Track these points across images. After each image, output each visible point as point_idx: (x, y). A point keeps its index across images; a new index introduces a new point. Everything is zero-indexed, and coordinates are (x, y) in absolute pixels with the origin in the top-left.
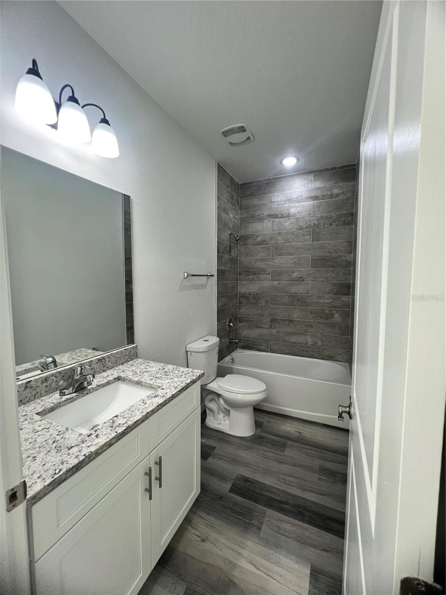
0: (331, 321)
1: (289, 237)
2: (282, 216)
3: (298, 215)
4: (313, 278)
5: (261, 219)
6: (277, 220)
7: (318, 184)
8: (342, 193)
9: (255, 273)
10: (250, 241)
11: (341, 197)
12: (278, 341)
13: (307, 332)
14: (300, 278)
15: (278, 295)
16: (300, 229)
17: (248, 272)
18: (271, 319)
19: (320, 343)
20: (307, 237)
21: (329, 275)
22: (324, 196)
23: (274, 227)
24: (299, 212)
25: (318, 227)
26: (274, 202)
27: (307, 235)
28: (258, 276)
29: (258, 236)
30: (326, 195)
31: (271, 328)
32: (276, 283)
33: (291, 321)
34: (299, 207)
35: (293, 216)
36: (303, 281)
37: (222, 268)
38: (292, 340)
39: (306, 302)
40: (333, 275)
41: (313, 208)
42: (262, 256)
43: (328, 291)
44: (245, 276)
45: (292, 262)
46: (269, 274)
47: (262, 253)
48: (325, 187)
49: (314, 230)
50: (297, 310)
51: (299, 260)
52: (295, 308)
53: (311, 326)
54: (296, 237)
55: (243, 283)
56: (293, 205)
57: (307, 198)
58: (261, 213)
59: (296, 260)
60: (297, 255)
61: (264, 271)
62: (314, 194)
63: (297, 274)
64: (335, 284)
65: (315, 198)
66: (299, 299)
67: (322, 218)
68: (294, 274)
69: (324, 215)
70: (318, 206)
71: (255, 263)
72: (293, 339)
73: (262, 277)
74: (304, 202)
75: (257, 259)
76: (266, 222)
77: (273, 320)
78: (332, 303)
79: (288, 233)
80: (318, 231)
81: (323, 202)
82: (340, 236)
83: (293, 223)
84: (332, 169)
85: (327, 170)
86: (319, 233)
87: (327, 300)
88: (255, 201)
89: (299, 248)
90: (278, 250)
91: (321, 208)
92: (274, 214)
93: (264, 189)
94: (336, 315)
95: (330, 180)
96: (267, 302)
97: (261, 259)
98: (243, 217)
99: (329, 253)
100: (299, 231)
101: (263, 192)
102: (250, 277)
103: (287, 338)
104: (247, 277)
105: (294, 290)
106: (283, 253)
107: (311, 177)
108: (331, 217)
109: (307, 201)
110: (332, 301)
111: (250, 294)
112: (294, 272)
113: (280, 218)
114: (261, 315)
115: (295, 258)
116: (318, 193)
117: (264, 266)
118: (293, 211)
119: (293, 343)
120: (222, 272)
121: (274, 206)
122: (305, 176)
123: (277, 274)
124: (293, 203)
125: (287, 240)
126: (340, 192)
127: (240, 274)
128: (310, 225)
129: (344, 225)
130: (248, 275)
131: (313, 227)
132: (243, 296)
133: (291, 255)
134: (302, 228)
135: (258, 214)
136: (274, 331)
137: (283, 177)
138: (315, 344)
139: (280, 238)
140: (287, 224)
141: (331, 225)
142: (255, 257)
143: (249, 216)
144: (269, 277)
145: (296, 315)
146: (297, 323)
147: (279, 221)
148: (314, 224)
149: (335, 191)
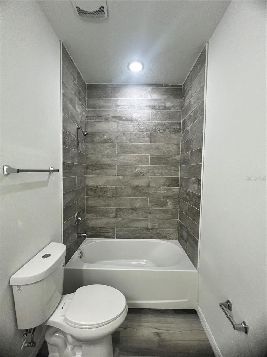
0: (165, 208)
1: (132, 137)
2: (126, 119)
3: (139, 120)
4: (151, 173)
5: (107, 120)
6: (121, 122)
7: (155, 96)
8: (173, 106)
9: (102, 168)
10: (97, 138)
11: (172, 109)
12: (123, 227)
13: (147, 218)
14: (141, 173)
15: (123, 187)
16: (141, 132)
17: (95, 166)
18: (117, 209)
19: (157, 227)
20: (147, 139)
21: (163, 171)
22: (159, 107)
23: (119, 128)
24: (140, 117)
25: (155, 132)
26: (118, 106)
27: (147, 137)
28: (105, 170)
29: (104, 135)
30: (161, 106)
31: (117, 217)
32: (121, 177)
33: (134, 209)
34: (140, 113)
35: (135, 120)
36: (144, 176)
37: (69, 162)
38: (135, 226)
39: (146, 193)
40: (166, 171)
41: (152, 115)
42: (108, 153)
43: (163, 184)
44: (92, 170)
45: (135, 159)
46: (115, 169)
47: (108, 150)
48: (161, 100)
49: (152, 134)
50: (139, 200)
51: (141, 158)
52: (137, 199)
53: (150, 213)
54: (138, 138)
55: (90, 176)
56: (136, 110)
57: (146, 106)
58: (107, 114)
59: (138, 158)
60: (138, 154)
61: (110, 166)
62: (152, 104)
63: (139, 170)
64: (168, 178)
65: (153, 107)
66: (140, 191)
67: (158, 124)
68: (137, 170)
69: (160, 122)
70: (155, 115)
71: (102, 158)
72: (136, 224)
73: (108, 171)
74: (144, 109)
75: (103, 156)
76: (111, 122)
77: (119, 210)
78: (166, 193)
79: (131, 134)
80: (155, 135)
81: (158, 112)
82: (171, 140)
83: (135, 126)
84: (166, 86)
85: (162, 86)
86: (156, 136)
87: (162, 191)
88: (101, 103)
89: (140, 148)
90: (123, 149)
91: (157, 116)
92: (119, 117)
93: (110, 93)
94: (169, 203)
95: (164, 94)
96: (113, 194)
97: (107, 156)
98: (89, 115)
99: (164, 153)
100: (140, 133)
101: (109, 96)
102: (98, 171)
103: (131, 225)
104: (94, 172)
105: (136, 183)
106: (127, 151)
107: (150, 89)
108: (165, 125)
109: (147, 109)
110: (166, 192)
111: (97, 187)
112: (136, 168)
113: (125, 120)
114: (108, 206)
115: (137, 156)
116: (156, 104)
117: (110, 162)
118: (135, 116)
119: (136, 228)
120: (68, 166)
121: (119, 109)
122: (145, 88)
123: (122, 170)
124: (135, 109)
125: (130, 140)
126: (171, 105)
127: (87, 168)
128: (149, 129)
129: (174, 132)
130: (96, 170)
131: (151, 131)
132: (91, 189)
133: (134, 153)
134: (143, 131)
135: (104, 115)
136: (120, 219)
137: (126, 85)
138: (153, 227)
139: (124, 138)
140: (131, 127)
141: (165, 131)
142: (102, 153)
143: (96, 115)
144: (115, 171)
145: (138, 204)
146: (139, 211)
147: (123, 123)
148: (152, 128)
149: (168, 104)
